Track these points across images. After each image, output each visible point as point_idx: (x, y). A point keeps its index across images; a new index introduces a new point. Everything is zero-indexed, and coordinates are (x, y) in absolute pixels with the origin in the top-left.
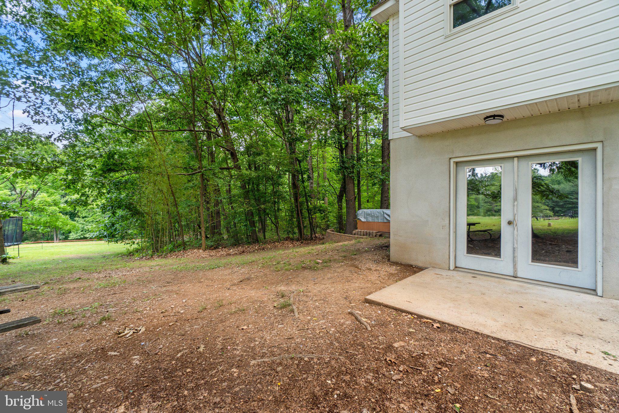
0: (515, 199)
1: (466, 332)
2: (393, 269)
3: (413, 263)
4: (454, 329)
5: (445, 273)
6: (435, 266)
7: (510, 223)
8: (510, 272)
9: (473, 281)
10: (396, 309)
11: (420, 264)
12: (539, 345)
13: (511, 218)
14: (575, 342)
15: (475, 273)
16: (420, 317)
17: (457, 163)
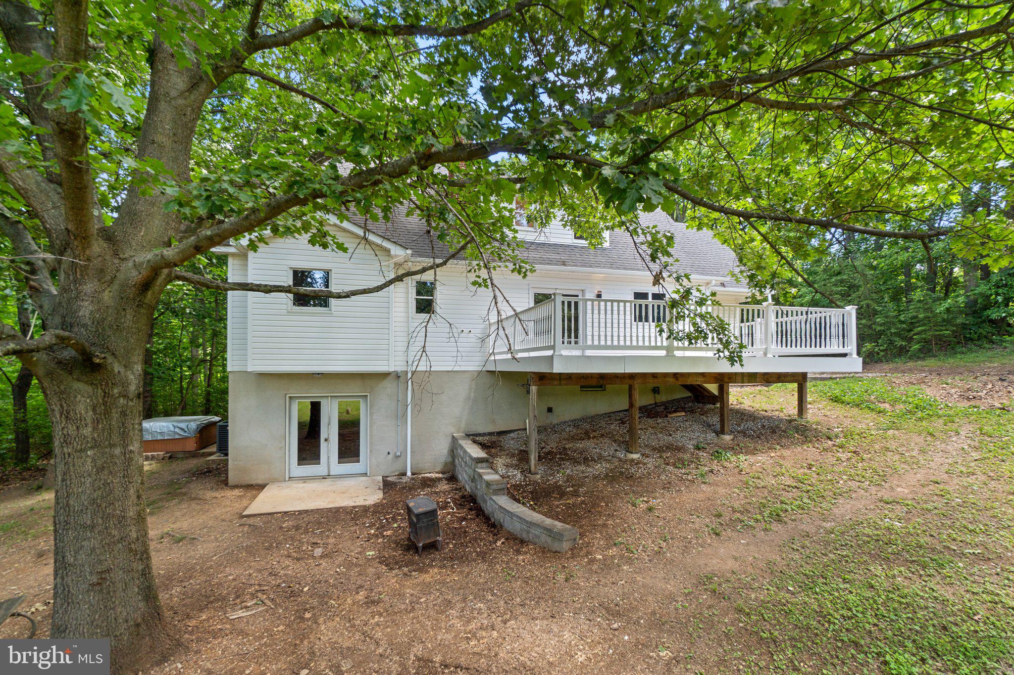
0: (329, 424)
1: (312, 511)
2: (237, 492)
3: (253, 482)
4: (306, 511)
5: (284, 484)
6: (275, 481)
7: (326, 440)
8: (325, 473)
9: (305, 485)
10: (269, 514)
11: (260, 482)
12: (342, 505)
13: (326, 437)
14: (354, 499)
15: (305, 479)
16: (286, 513)
17: (290, 397)
